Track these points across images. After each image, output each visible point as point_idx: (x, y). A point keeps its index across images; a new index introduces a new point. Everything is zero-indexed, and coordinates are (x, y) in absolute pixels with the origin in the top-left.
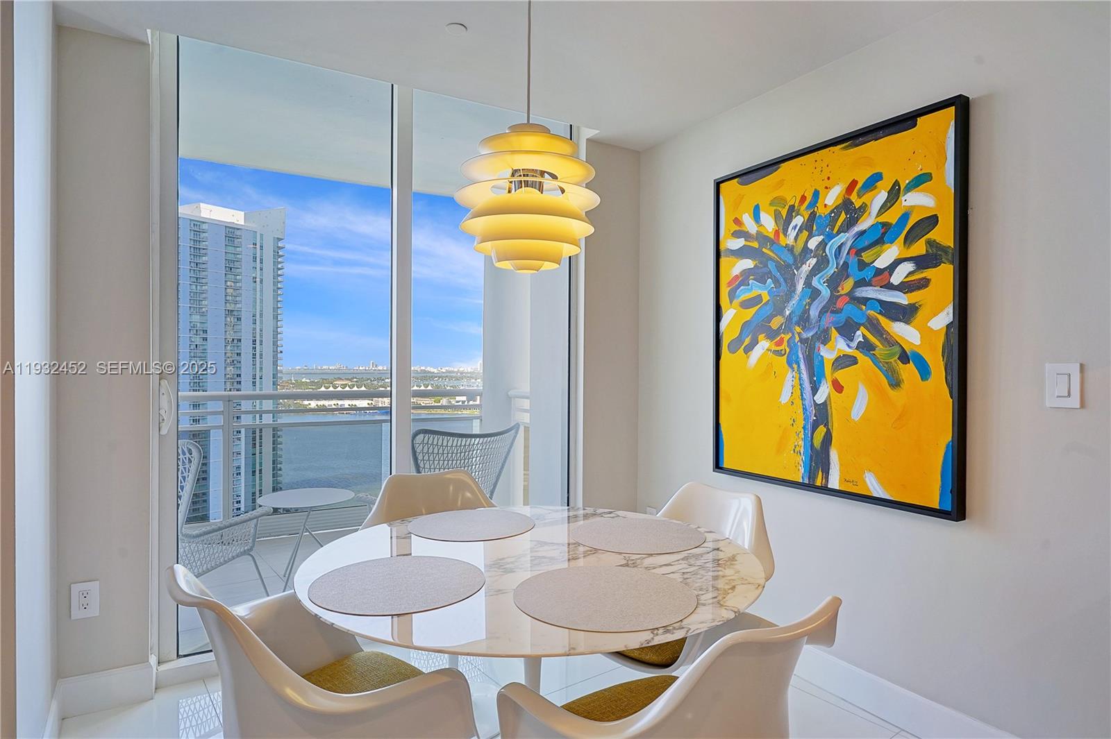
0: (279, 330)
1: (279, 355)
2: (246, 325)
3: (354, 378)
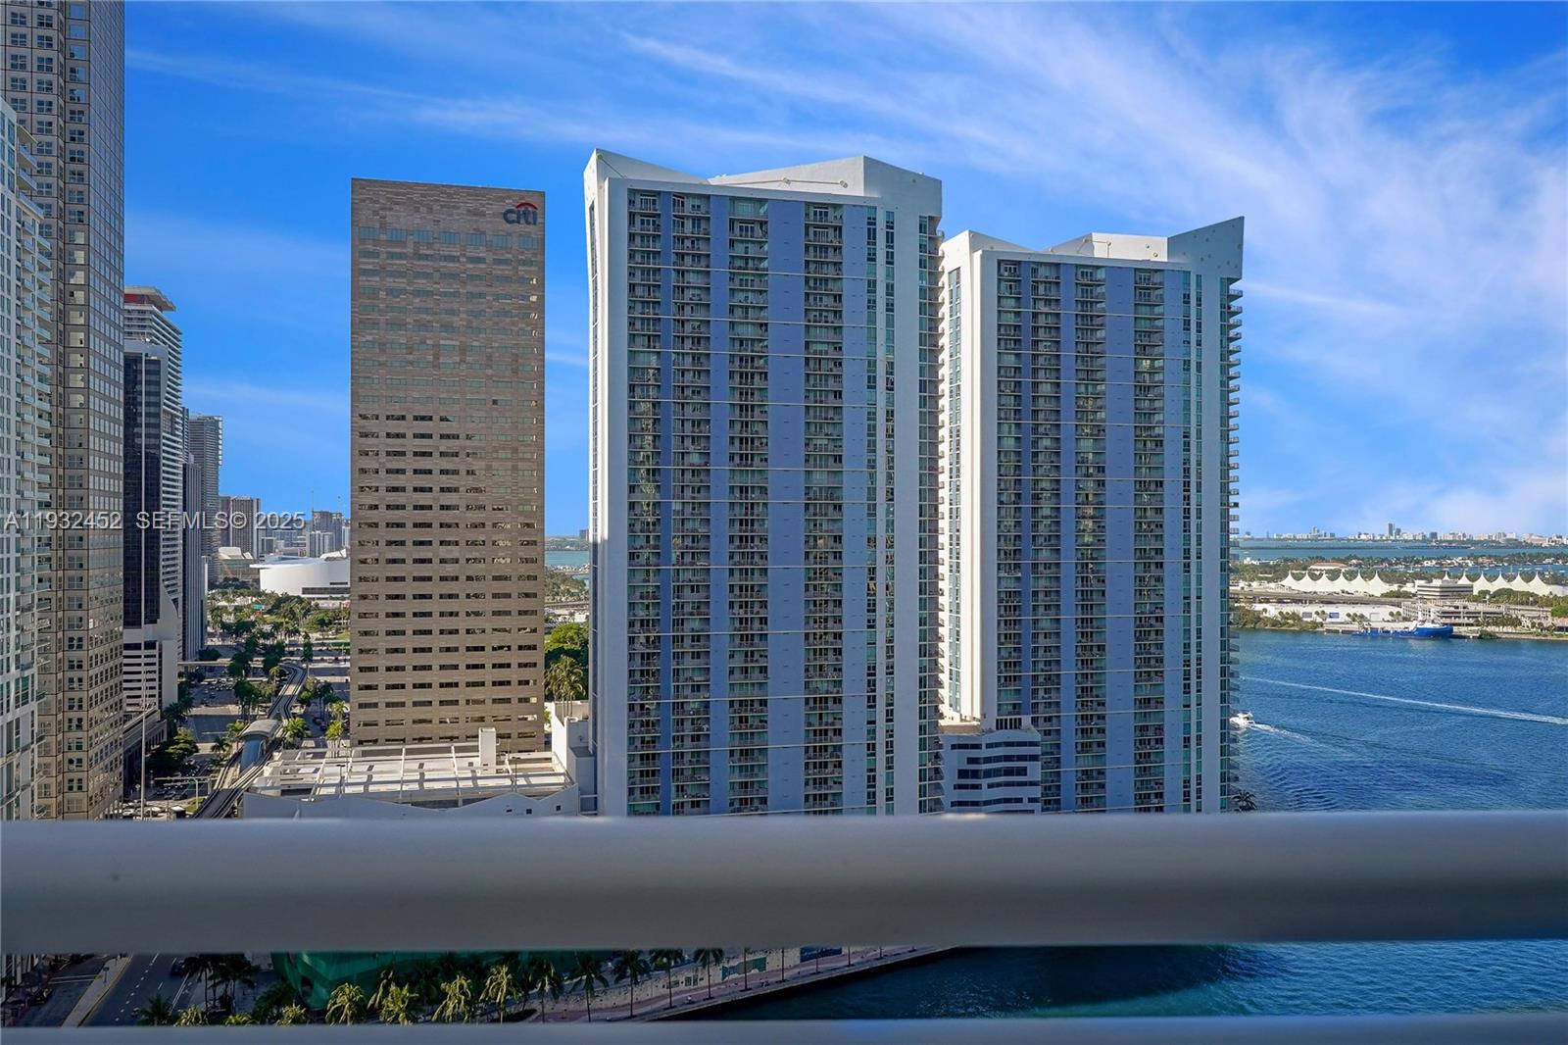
0: (1232, 461)
1: (1233, 511)
2: (1172, 455)
3: (1350, 558)
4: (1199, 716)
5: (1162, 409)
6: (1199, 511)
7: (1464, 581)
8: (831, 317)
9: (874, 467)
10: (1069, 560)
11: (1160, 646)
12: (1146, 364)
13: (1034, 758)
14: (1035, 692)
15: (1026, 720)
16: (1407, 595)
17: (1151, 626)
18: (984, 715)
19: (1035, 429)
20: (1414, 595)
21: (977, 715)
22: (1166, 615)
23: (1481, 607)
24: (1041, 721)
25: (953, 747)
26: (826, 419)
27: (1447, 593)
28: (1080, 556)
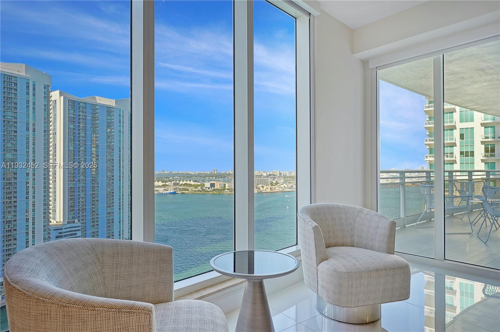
4: (123, 215)
5: (114, 141)
6: (123, 166)
7: (178, 182)
8: (13, 109)
9: (28, 153)
10: (89, 179)
11: (113, 199)
12: (109, 130)
13: (79, 230)
14: (79, 213)
15: (76, 221)
16: (167, 185)
17: (111, 194)
18: (63, 221)
19: (79, 145)
20: (168, 185)
21: (62, 221)
22: (115, 191)
23: (181, 187)
24: (81, 220)
25: (54, 230)
26: (11, 138)
27: (175, 184)
28: (92, 177)
